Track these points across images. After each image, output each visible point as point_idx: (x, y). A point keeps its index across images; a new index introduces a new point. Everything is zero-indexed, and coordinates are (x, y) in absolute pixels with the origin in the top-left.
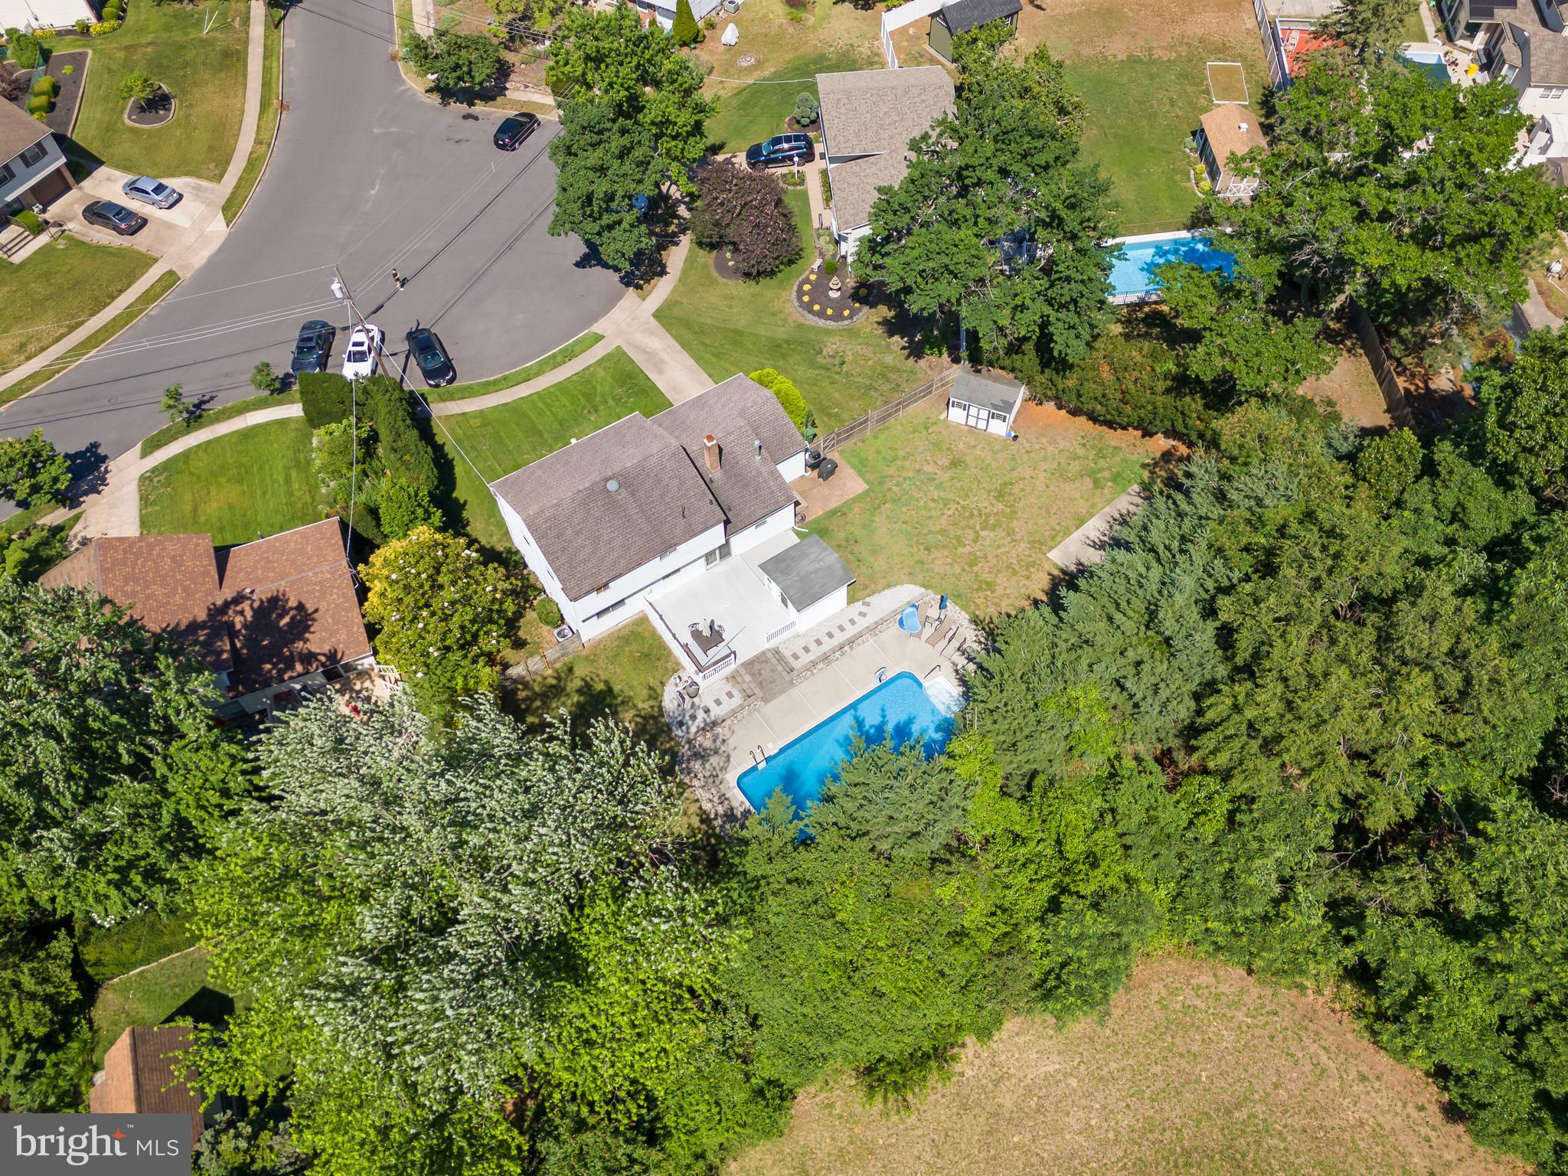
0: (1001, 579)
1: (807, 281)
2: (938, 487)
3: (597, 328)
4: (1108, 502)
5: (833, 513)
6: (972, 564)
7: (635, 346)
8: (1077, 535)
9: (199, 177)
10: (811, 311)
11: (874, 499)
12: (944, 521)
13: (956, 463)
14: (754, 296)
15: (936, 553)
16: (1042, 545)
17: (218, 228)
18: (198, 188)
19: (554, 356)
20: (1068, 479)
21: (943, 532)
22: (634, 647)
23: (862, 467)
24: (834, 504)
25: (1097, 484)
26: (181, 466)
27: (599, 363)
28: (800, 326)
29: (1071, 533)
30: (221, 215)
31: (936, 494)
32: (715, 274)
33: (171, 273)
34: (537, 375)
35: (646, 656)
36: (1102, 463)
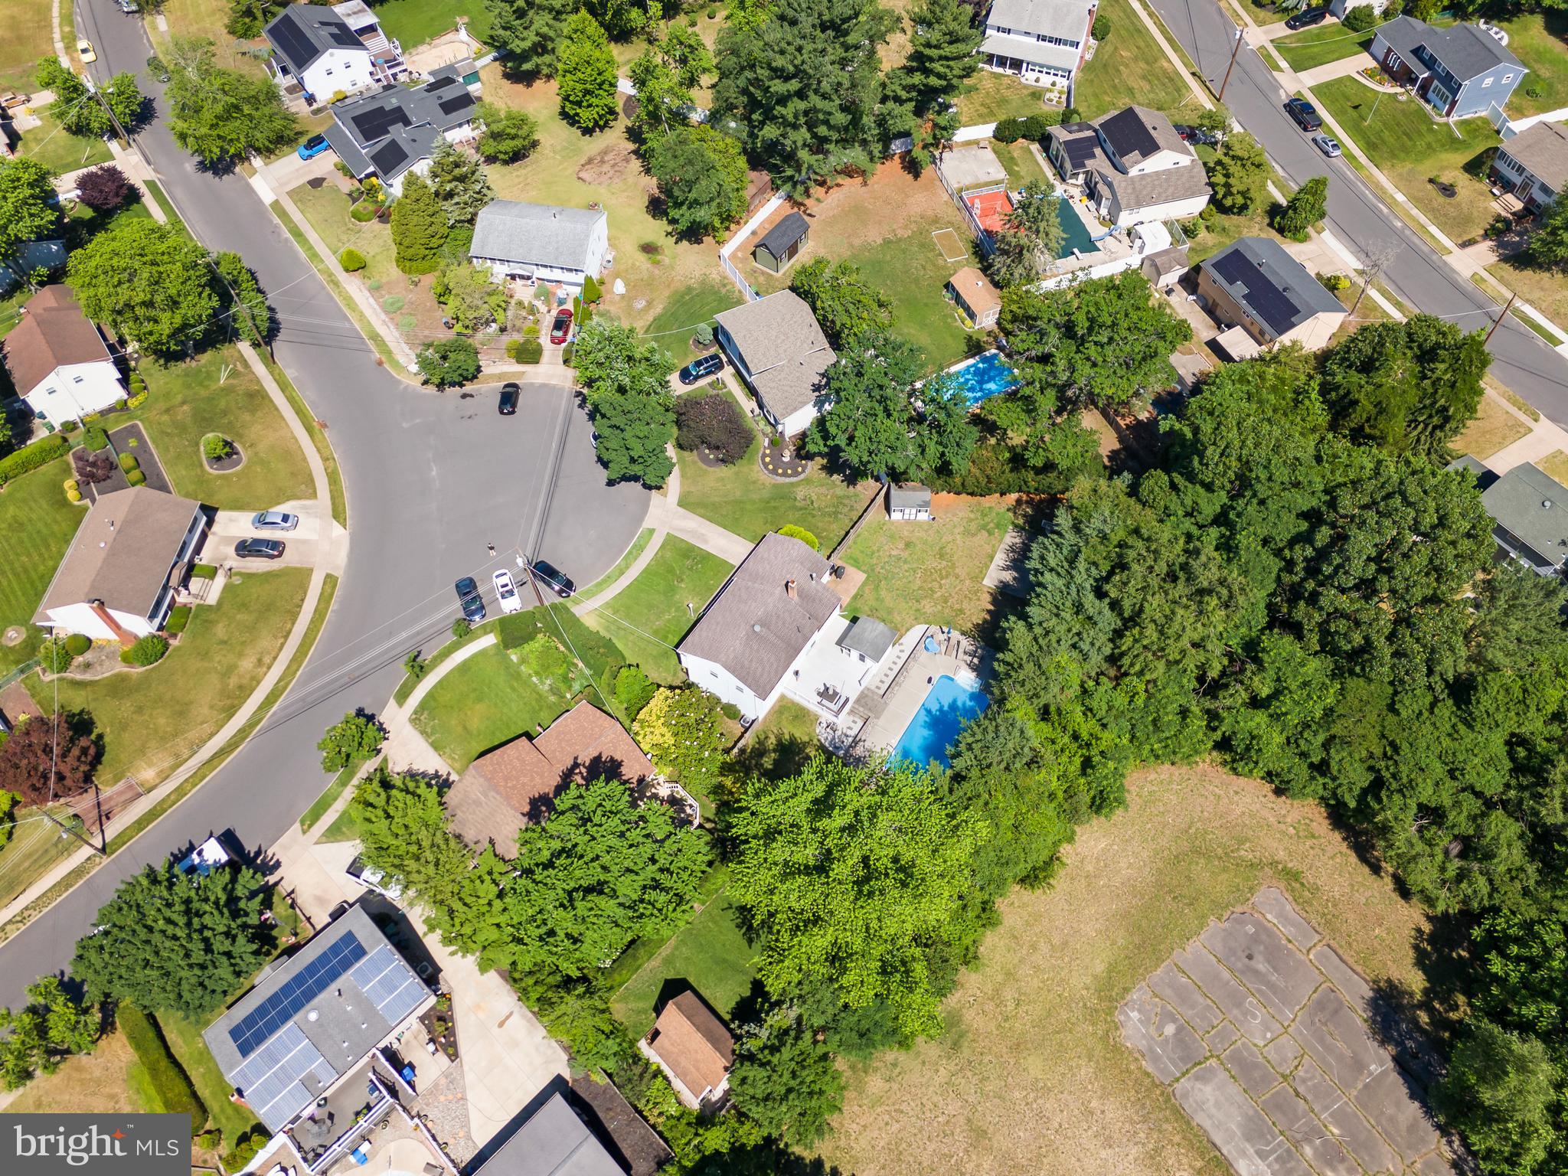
0: (965, 605)
1: (764, 455)
2: (905, 562)
3: (647, 524)
4: (1001, 541)
5: (855, 598)
6: (946, 602)
7: (681, 530)
8: (993, 566)
9: (299, 498)
10: (778, 474)
11: (874, 579)
12: (918, 582)
13: (908, 545)
14: (737, 474)
15: (923, 602)
16: (978, 578)
17: (338, 531)
18: (304, 507)
19: (630, 553)
20: (973, 535)
21: (920, 588)
22: (786, 714)
23: (857, 564)
24: (853, 592)
25: (990, 533)
26: (433, 703)
27: (663, 547)
28: (775, 486)
29: (988, 567)
30: (335, 523)
31: (906, 567)
32: (704, 467)
33: (328, 576)
34: (627, 568)
35: (796, 717)
36: (987, 519)
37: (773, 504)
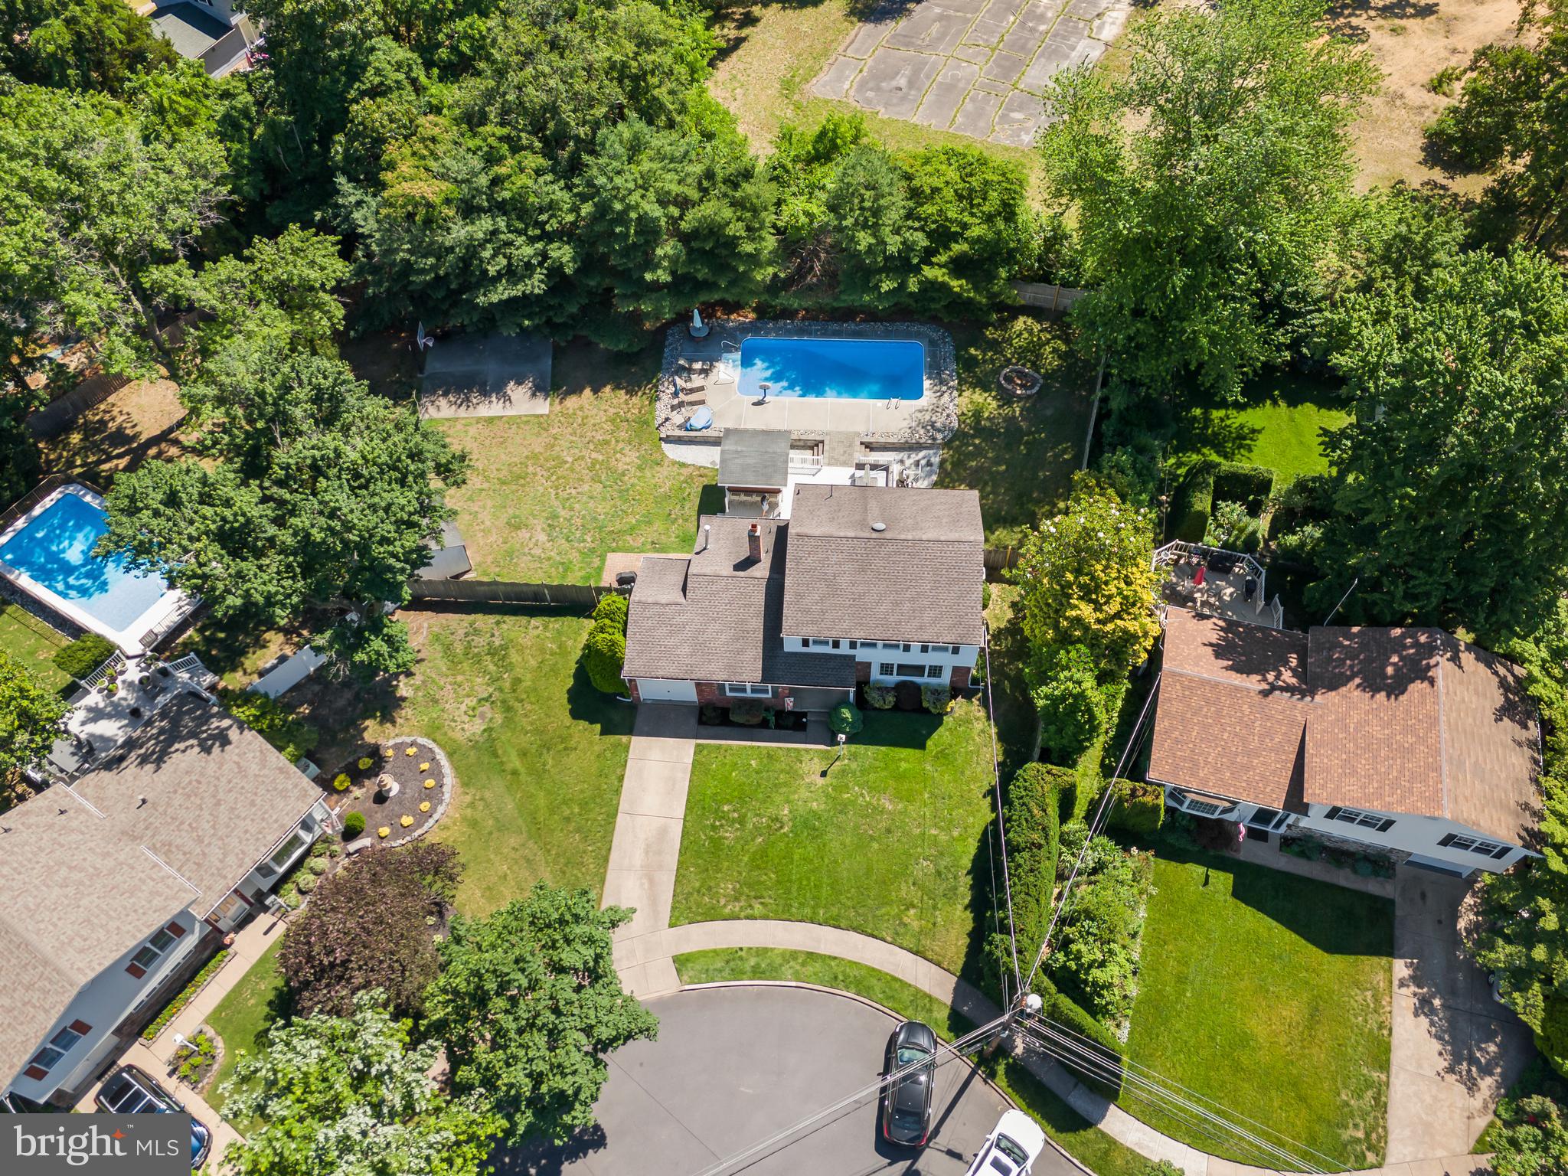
0: (599, 419)
5: (661, 549)
8: (510, 412)
10: (438, 786)
24: (651, 556)
31: (563, 513)
37: (515, 762)
